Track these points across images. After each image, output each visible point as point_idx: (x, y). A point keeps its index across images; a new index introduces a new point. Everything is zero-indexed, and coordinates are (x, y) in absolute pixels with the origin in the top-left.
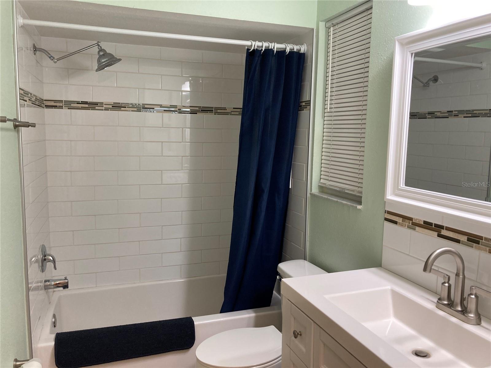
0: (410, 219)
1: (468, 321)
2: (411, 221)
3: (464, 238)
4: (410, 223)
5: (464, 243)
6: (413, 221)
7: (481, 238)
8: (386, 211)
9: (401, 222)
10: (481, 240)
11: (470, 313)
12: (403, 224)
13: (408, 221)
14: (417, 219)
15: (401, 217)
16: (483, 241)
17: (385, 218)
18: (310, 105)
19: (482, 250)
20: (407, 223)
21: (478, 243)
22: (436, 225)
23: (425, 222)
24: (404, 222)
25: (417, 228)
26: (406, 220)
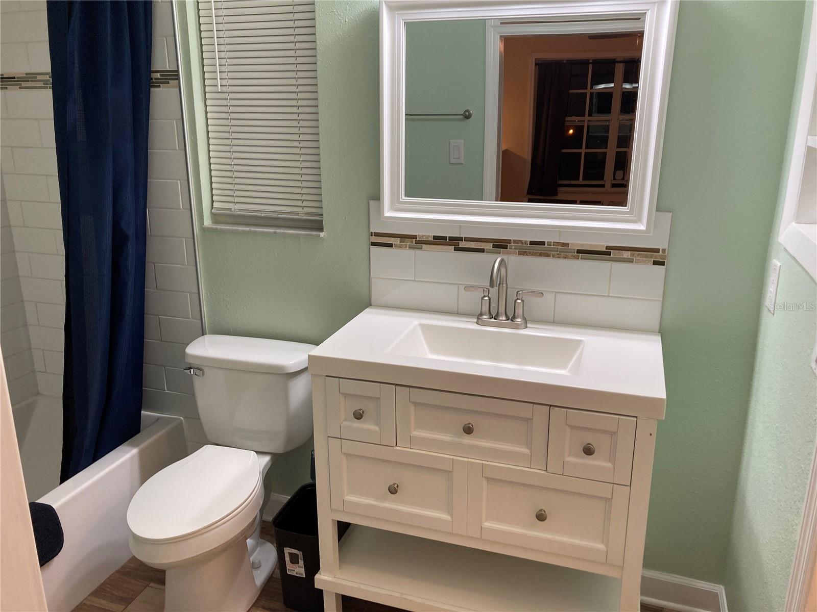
0: (414, 237)
1: (517, 327)
2: (414, 240)
3: (489, 246)
4: (413, 243)
5: (489, 252)
6: (418, 239)
7: (509, 241)
8: (372, 233)
9: (399, 243)
10: (508, 244)
11: (518, 318)
12: (402, 245)
13: (410, 240)
14: (423, 236)
15: (398, 237)
16: (512, 244)
17: (371, 242)
18: (178, 79)
19: (510, 254)
20: (408, 243)
21: (506, 247)
22: (451, 238)
23: (435, 237)
24: (404, 242)
25: (424, 246)
26: (407, 239)
